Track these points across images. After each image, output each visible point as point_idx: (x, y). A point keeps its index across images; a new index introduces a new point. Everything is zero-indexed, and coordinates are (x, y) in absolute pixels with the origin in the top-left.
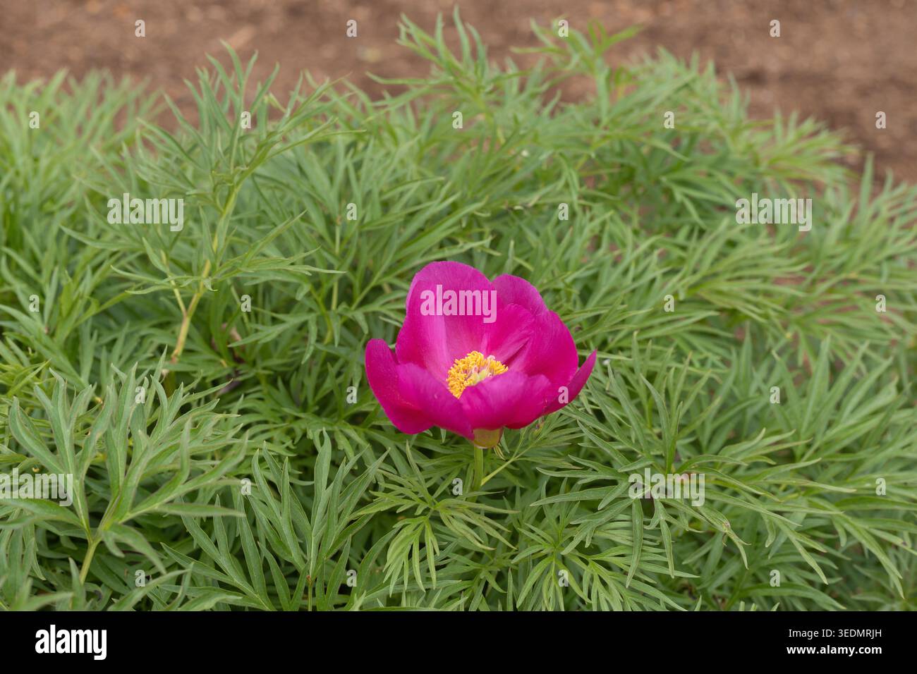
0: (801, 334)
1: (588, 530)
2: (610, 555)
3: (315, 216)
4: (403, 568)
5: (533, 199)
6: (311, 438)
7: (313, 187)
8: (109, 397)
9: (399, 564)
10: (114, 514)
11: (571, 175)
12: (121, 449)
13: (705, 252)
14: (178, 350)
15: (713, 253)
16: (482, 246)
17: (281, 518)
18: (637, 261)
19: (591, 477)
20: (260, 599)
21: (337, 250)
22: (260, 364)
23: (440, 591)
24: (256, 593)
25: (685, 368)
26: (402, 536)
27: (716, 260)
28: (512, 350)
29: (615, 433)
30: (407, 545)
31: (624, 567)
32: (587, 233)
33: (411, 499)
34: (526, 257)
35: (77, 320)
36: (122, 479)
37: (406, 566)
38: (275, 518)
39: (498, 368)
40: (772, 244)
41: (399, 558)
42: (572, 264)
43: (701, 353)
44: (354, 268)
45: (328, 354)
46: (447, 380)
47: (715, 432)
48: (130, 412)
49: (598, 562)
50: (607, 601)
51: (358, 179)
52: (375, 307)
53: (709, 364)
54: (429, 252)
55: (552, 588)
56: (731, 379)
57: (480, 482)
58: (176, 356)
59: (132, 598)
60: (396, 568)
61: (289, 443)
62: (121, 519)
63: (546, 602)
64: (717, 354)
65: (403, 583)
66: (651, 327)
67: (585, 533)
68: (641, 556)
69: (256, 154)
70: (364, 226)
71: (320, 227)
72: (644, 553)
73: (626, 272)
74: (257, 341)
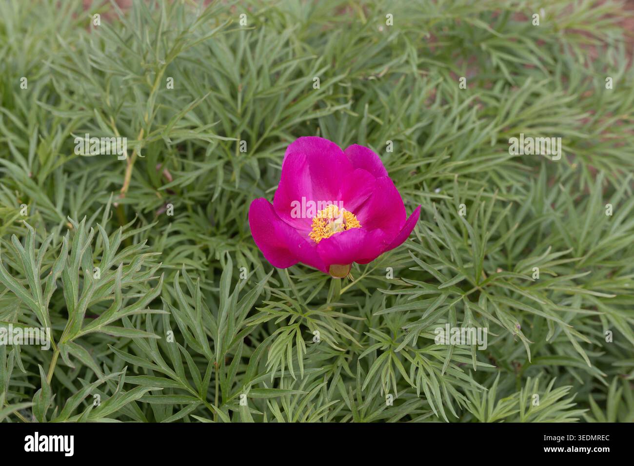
0: (584, 164)
1: (416, 332)
2: (431, 349)
3: (222, 85)
4: (281, 360)
5: (383, 71)
6: (218, 259)
7: (220, 64)
8: (65, 244)
9: (277, 359)
10: (70, 332)
11: (412, 51)
12: (75, 282)
13: (514, 101)
14: (125, 188)
15: (520, 104)
16: (345, 109)
17: (195, 322)
18: (461, 114)
19: (419, 293)
20: (180, 380)
21: (239, 110)
22: (186, 195)
23: (308, 376)
24: (178, 377)
25: (495, 196)
26: (280, 340)
27: (522, 109)
28: (360, 201)
29: (438, 256)
30: (284, 345)
31: (442, 359)
32: (424, 94)
33: (287, 311)
34: (378, 113)
35: (52, 166)
36: (76, 304)
37: (283, 360)
38: (190, 322)
39: (348, 218)
40: (564, 96)
41: (278, 354)
42: (413, 118)
43: (507, 181)
44: (251, 125)
45: (232, 192)
46: (312, 226)
47: (517, 239)
48: (80, 255)
49: (423, 354)
50: (428, 385)
51: (253, 58)
52: (266, 154)
53: (513, 190)
54: (306, 112)
55: (388, 375)
56: (530, 200)
57: (339, 292)
58: (123, 192)
59: (83, 393)
60: (276, 362)
61: (204, 259)
62: (75, 335)
63: (384, 385)
64: (518, 181)
65: (280, 370)
66: (470, 165)
67: (413, 335)
68: (454, 351)
69: (174, 47)
70: (258, 94)
71: (226, 95)
72: (455, 349)
73: (453, 121)
74: (179, 185)
